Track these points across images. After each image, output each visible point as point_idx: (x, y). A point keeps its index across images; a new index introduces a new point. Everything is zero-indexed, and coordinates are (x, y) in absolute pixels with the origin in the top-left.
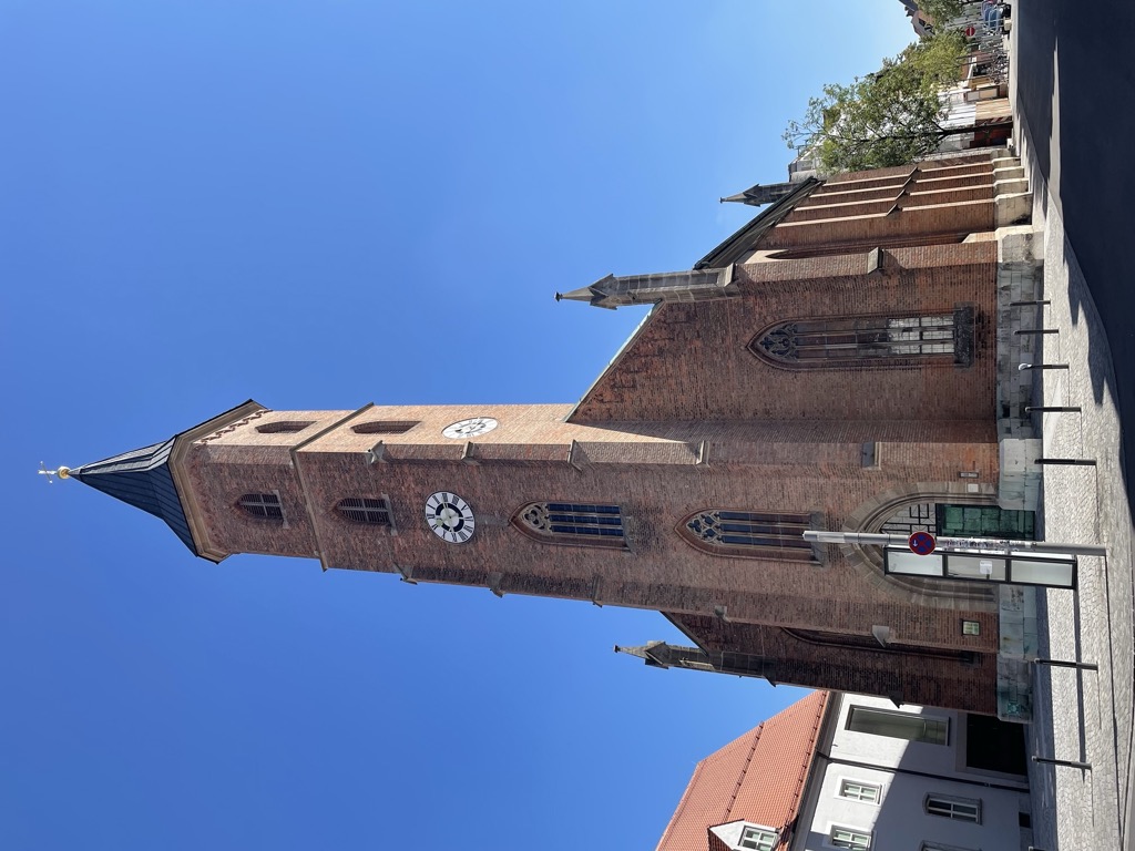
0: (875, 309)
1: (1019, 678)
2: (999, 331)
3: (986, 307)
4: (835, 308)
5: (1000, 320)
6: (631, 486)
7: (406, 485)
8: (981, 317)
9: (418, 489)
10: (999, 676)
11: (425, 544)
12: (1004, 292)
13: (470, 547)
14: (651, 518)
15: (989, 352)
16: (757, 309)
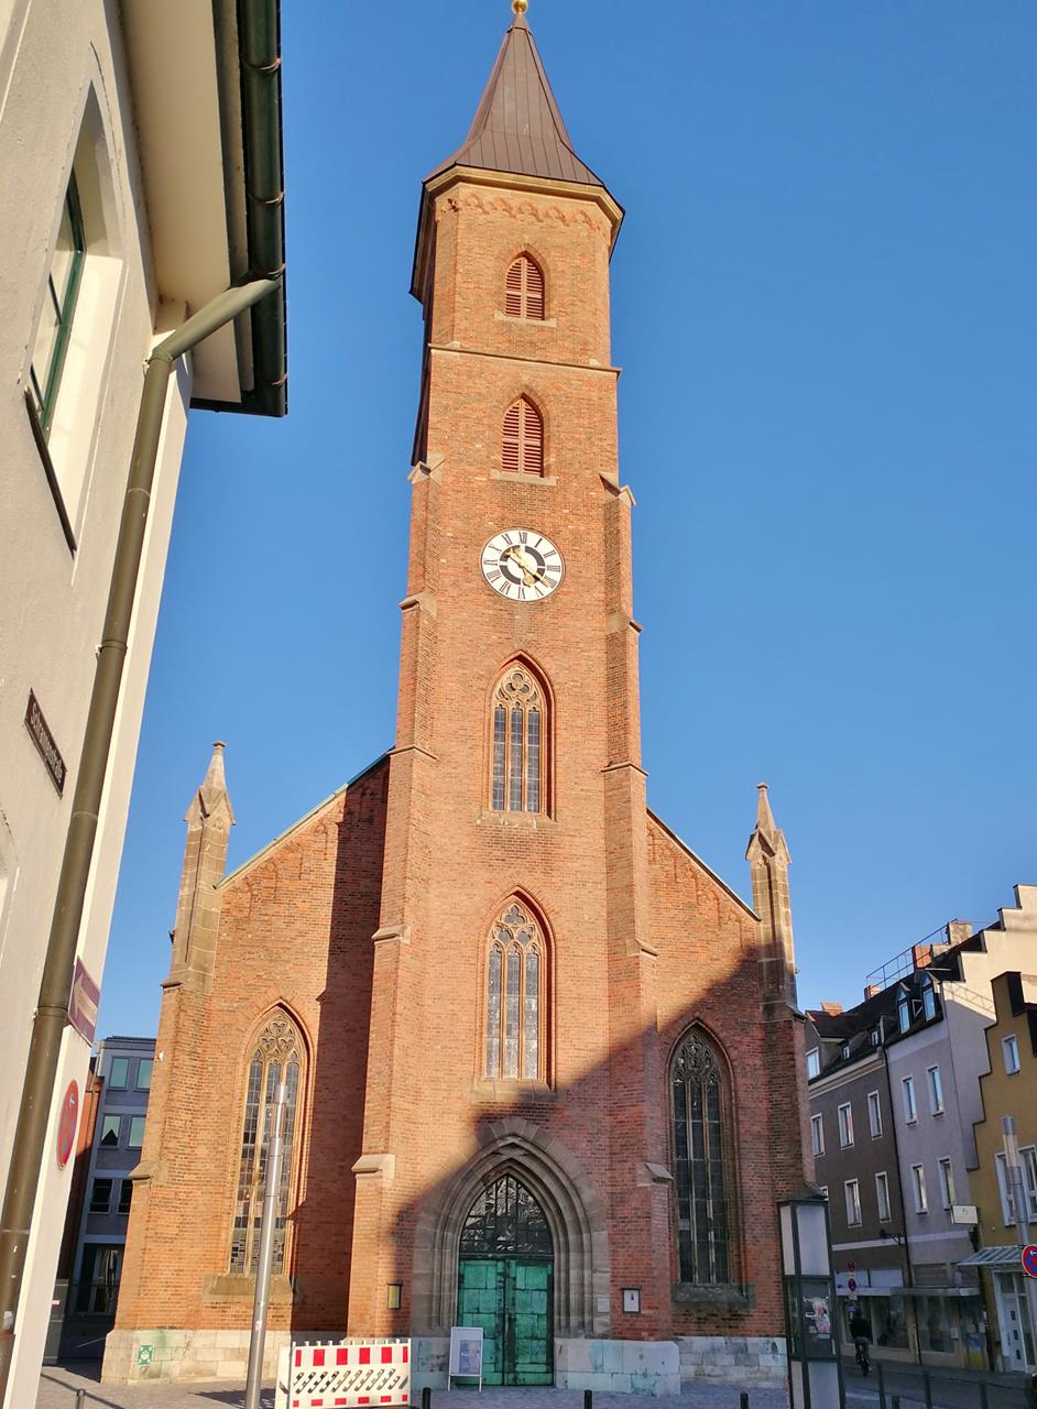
0: (746, 1187)
1: (188, 1364)
2: (721, 1339)
3: (748, 1324)
4: (749, 1138)
5: (734, 1340)
6: (585, 840)
7: (572, 518)
8: (737, 1317)
9: (565, 533)
10: (189, 1333)
11: (481, 515)
12: (770, 1346)
13: (476, 583)
14: (535, 857)
15: (693, 1327)
16: (747, 1040)
